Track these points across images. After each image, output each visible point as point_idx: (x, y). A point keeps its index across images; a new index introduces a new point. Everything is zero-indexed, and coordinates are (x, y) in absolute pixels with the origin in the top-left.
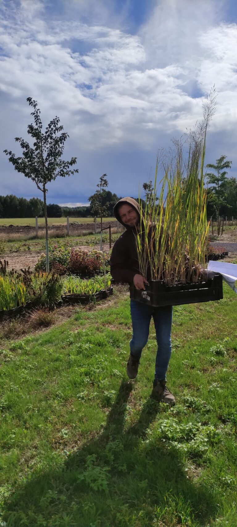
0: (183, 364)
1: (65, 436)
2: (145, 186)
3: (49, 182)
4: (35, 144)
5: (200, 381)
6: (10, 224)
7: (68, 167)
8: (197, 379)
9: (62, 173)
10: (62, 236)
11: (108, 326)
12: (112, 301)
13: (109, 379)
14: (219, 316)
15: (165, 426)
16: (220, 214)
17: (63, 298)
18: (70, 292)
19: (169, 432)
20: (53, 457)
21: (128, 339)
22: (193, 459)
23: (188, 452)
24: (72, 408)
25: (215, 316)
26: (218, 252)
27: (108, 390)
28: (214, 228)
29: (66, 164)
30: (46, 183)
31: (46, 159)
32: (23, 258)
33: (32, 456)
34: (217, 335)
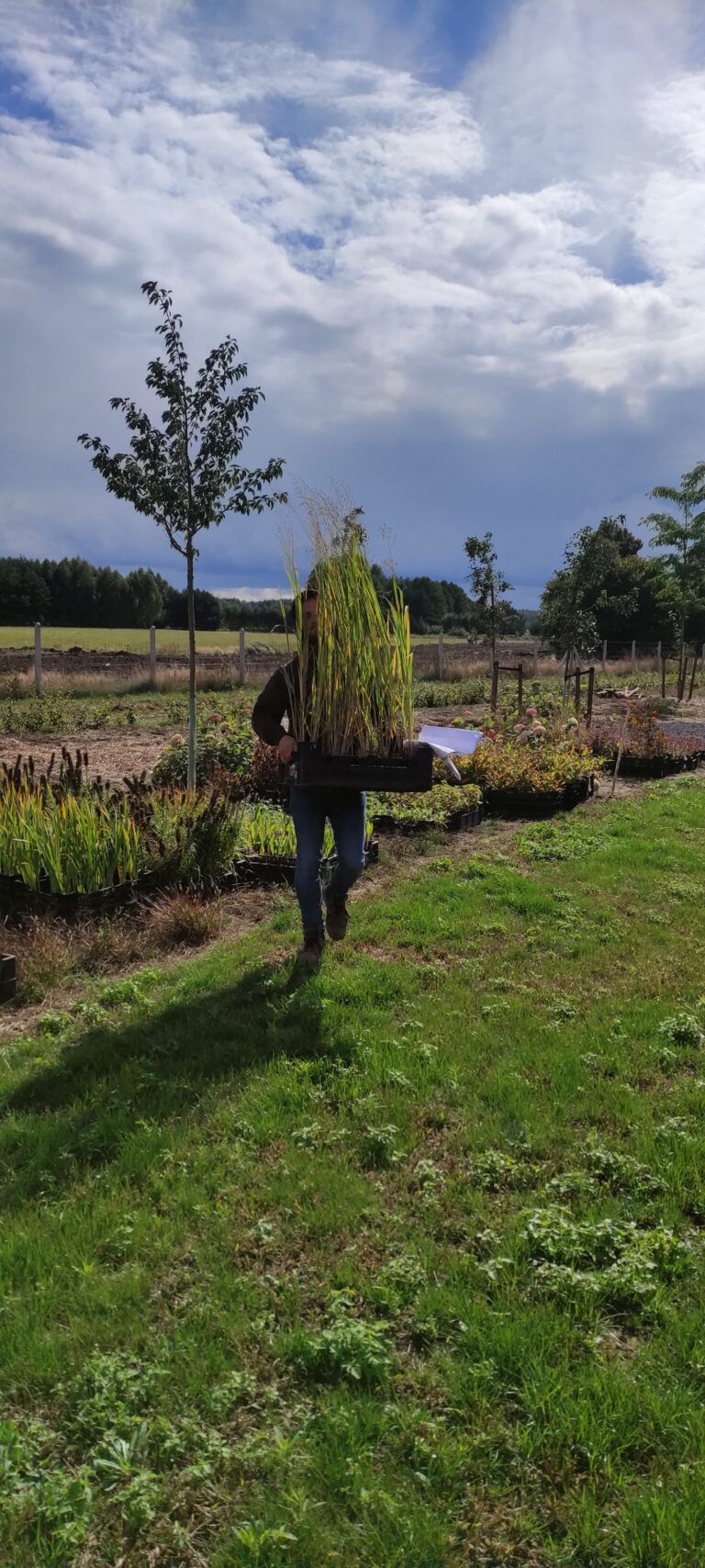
0: (583, 1063)
1: (265, 1237)
2: (473, 548)
3: (203, 528)
4: (166, 416)
5: (631, 1112)
6: (73, 646)
7: (260, 488)
8: (623, 1107)
9: (241, 502)
10: (224, 687)
11: (369, 951)
12: (376, 881)
13: (380, 1094)
14: (682, 933)
15: (538, 1226)
16: (687, 638)
17: (238, 867)
18: (257, 848)
19: (549, 1240)
20: (238, 1291)
21: (426, 988)
22: (615, 1313)
23: (601, 1294)
24: (282, 1168)
25: (672, 935)
26: (678, 751)
27: (374, 1123)
28: (666, 679)
29: (254, 478)
30: (194, 531)
31: (199, 463)
32: (114, 747)
33: (181, 1285)
34: (677, 989)
